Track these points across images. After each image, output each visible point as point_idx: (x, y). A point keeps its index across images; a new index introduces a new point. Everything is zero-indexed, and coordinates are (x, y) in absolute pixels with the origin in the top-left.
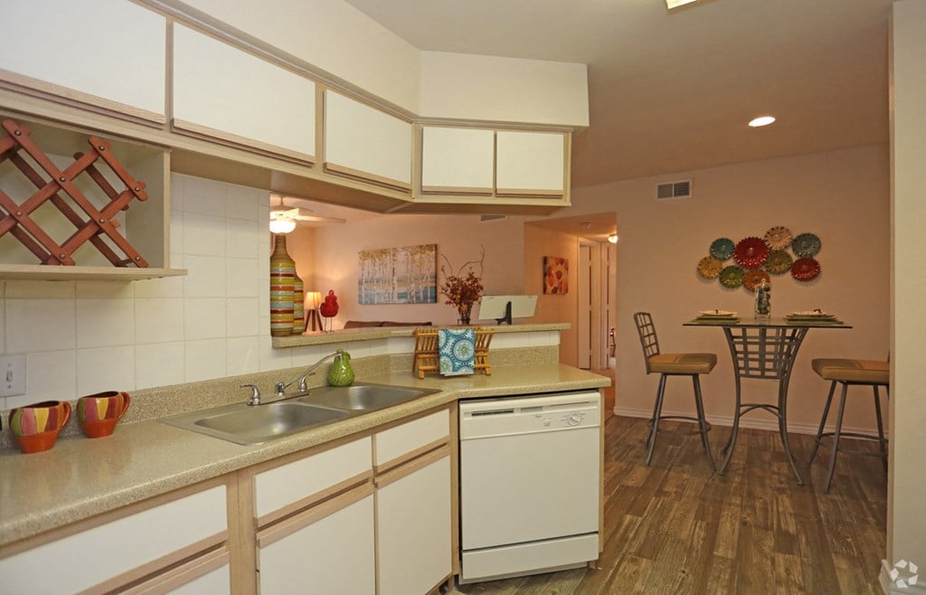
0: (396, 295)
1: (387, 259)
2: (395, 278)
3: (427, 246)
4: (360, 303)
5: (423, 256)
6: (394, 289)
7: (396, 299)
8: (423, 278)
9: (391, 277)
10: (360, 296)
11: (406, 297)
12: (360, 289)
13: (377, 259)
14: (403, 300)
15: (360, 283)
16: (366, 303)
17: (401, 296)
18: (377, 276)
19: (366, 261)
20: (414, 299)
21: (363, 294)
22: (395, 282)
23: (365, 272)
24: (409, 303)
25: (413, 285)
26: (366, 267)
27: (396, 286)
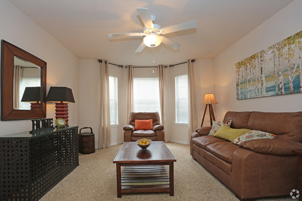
0: (264, 89)
1: (256, 62)
2: (263, 75)
3: (297, 34)
4: (238, 99)
5: (293, 46)
6: (262, 84)
7: (264, 93)
8: (293, 69)
9: (260, 75)
10: (238, 94)
11: (275, 90)
12: (237, 89)
13: (248, 65)
14: (271, 93)
15: (238, 85)
16: (242, 99)
17: (268, 90)
18: (249, 77)
19: (241, 69)
20: (283, 91)
21: (239, 93)
22: (263, 79)
23: (241, 77)
24: (277, 95)
25: (281, 78)
26: (241, 73)
27: (264, 82)
